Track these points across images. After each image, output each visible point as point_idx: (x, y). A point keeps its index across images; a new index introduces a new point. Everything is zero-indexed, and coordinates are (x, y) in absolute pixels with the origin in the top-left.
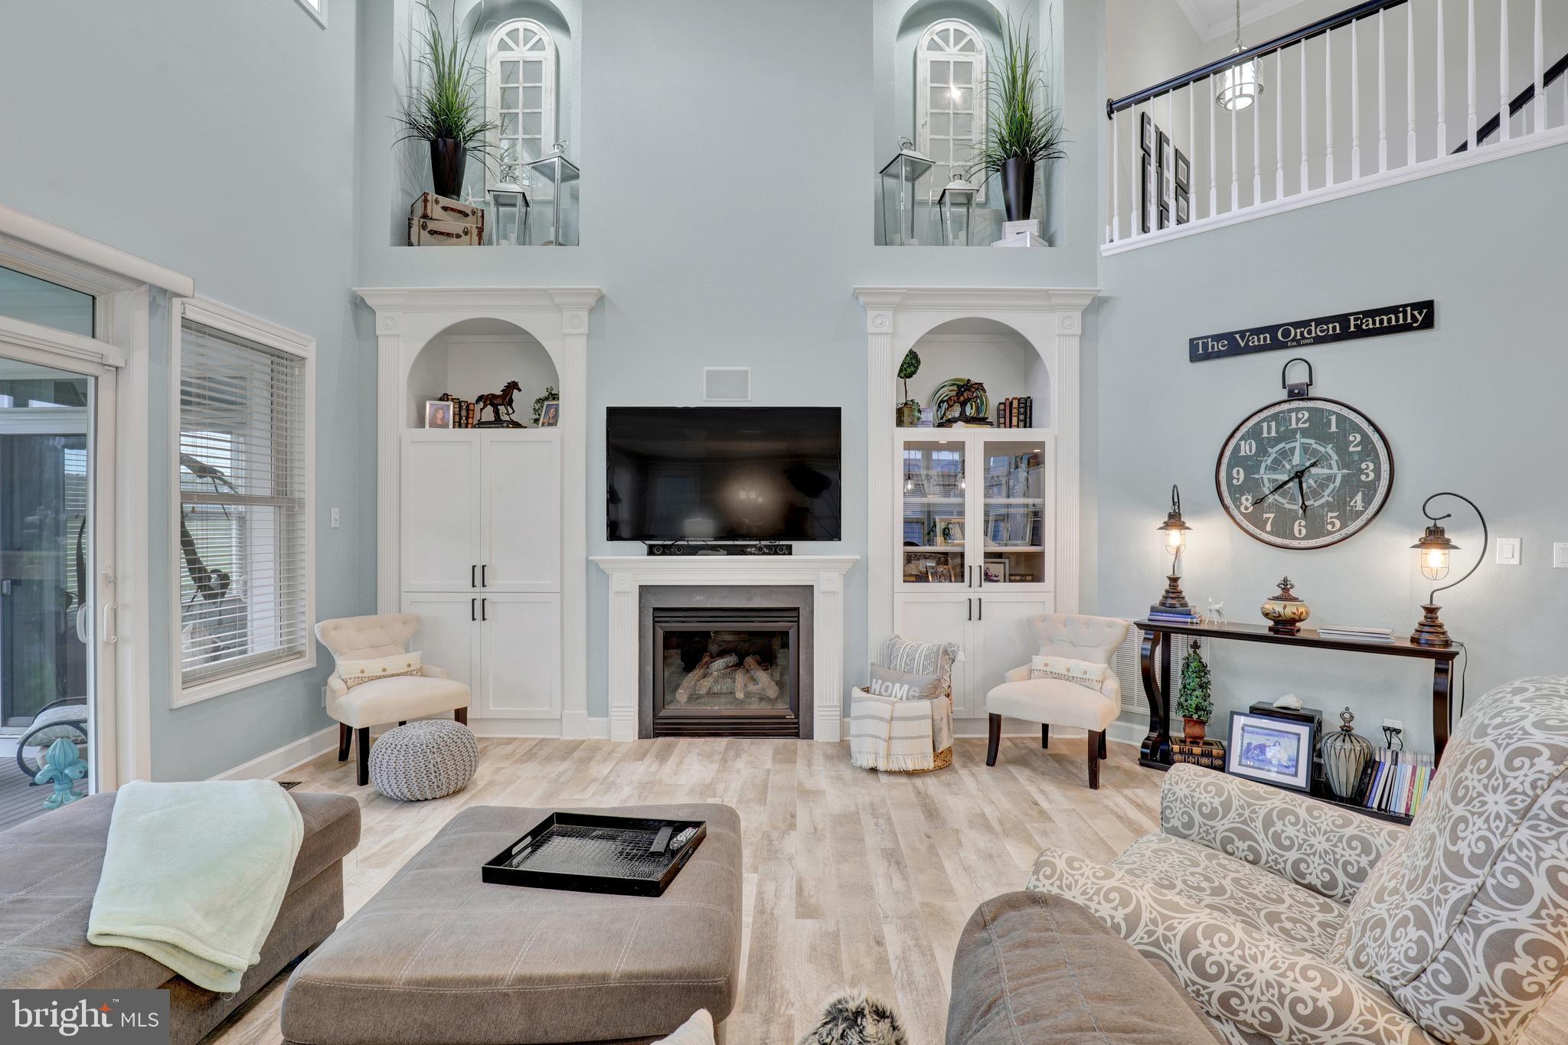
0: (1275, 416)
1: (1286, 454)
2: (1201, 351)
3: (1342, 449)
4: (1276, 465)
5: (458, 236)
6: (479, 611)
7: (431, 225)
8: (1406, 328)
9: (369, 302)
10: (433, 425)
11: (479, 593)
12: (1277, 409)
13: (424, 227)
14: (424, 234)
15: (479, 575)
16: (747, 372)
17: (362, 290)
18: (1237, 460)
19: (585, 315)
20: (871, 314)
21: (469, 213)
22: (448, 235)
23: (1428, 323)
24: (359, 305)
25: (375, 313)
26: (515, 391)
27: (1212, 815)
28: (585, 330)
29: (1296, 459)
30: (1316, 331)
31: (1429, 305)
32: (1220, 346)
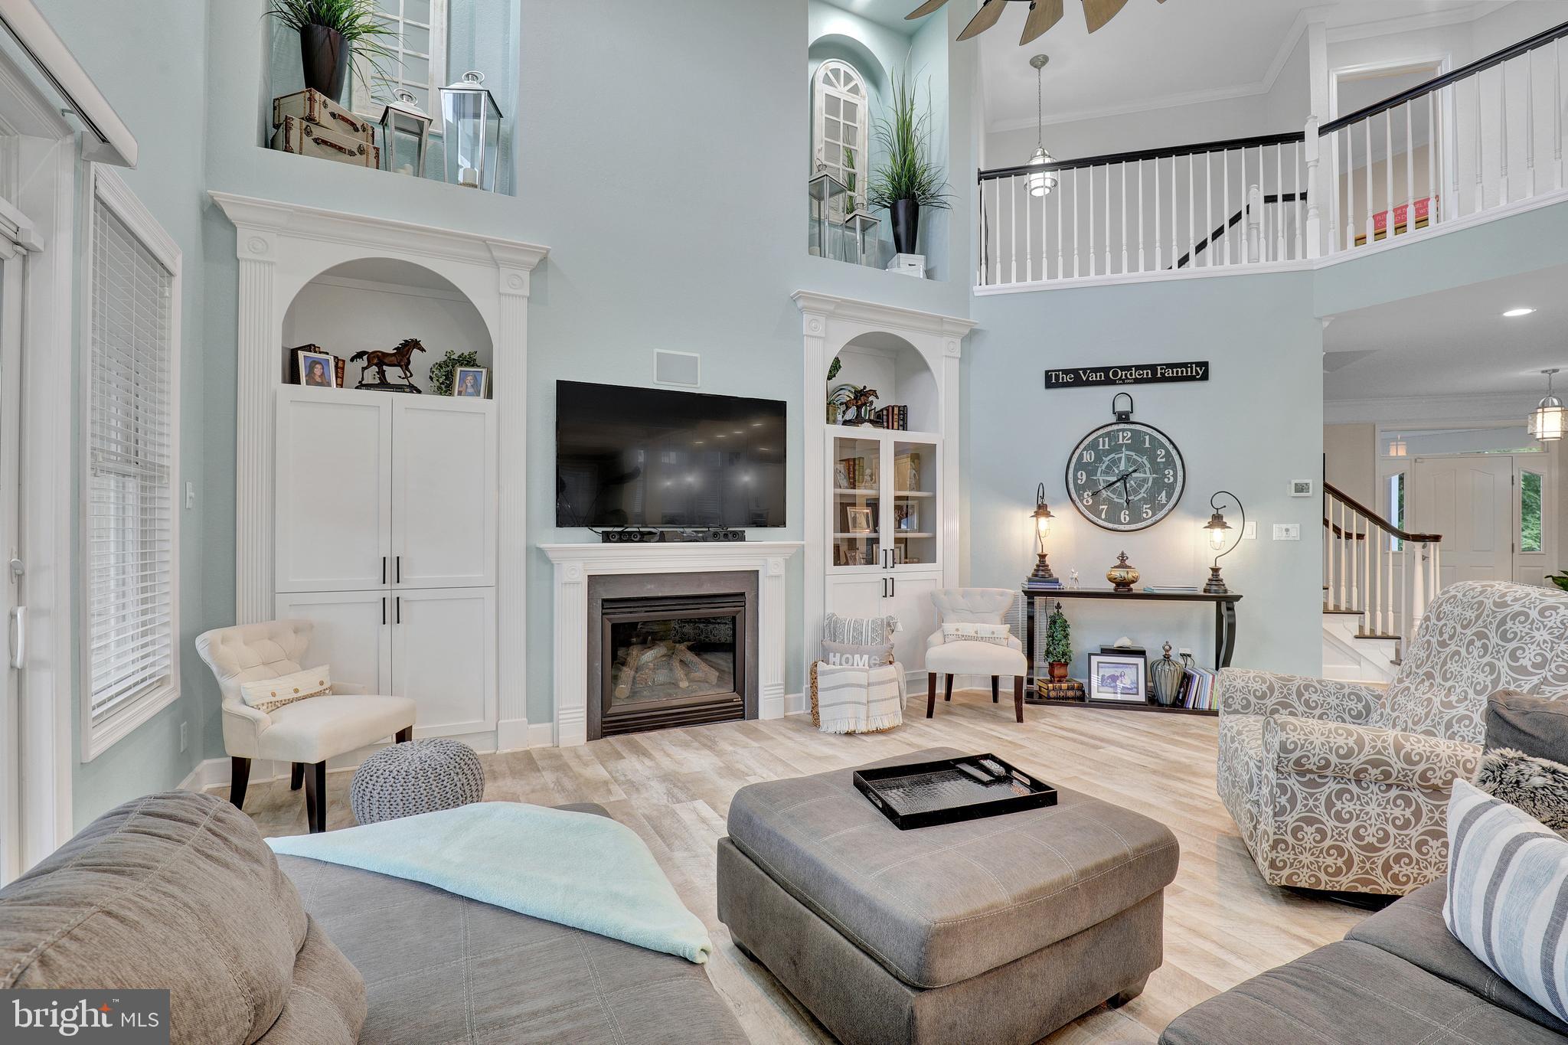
0: (1108, 434)
1: (1115, 462)
2: (1053, 380)
3: (1153, 460)
4: (1108, 470)
5: (351, 153)
6: (392, 612)
7: (317, 132)
8: (1192, 378)
9: (229, 212)
10: (311, 381)
11: (390, 592)
12: (1109, 429)
13: (309, 133)
14: (308, 141)
15: (392, 569)
16: (696, 358)
17: (221, 196)
18: (1081, 465)
19: (526, 275)
20: (806, 317)
21: (359, 127)
22: (340, 149)
23: (1205, 377)
24: (213, 213)
25: (236, 228)
26: (415, 351)
27: (1263, 696)
28: (526, 292)
29: (1122, 467)
30: (1135, 375)
31: (1204, 365)
32: (1068, 378)
